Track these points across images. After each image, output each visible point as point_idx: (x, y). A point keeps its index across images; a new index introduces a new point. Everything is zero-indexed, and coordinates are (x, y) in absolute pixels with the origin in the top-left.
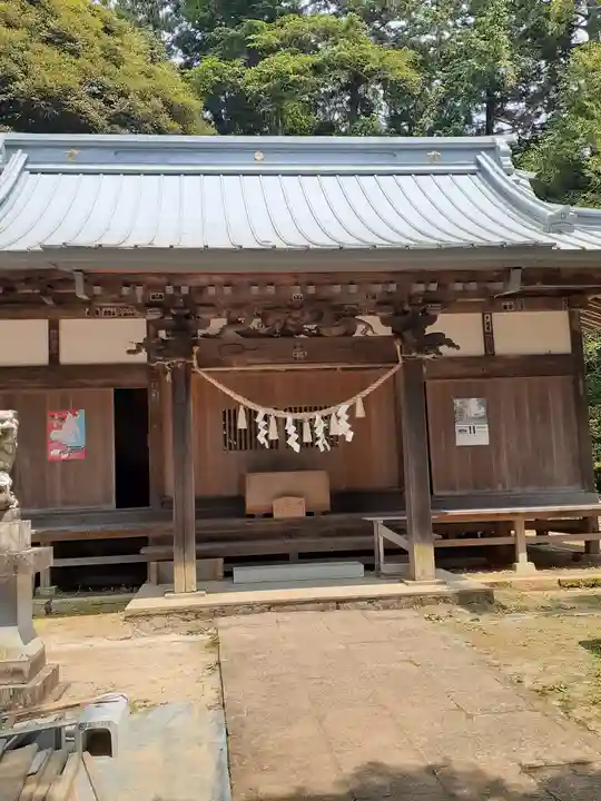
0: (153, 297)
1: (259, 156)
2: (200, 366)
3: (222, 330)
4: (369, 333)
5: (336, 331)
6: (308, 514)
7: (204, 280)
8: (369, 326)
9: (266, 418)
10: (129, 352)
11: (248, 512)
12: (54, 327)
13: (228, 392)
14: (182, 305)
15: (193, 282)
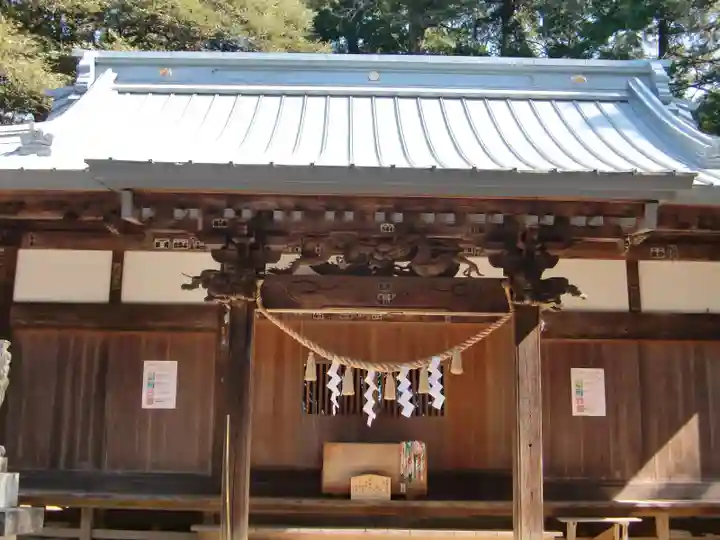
0: (216, 223)
1: (374, 76)
2: (266, 305)
3: (295, 264)
4: (474, 274)
5: (434, 270)
6: (394, 497)
7: (270, 204)
8: (474, 267)
9: (342, 370)
10: (185, 287)
11: (324, 491)
12: (118, 259)
13: (296, 336)
14: (246, 232)
15: (257, 205)
